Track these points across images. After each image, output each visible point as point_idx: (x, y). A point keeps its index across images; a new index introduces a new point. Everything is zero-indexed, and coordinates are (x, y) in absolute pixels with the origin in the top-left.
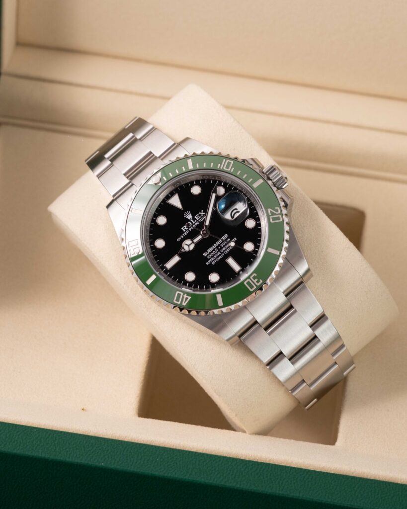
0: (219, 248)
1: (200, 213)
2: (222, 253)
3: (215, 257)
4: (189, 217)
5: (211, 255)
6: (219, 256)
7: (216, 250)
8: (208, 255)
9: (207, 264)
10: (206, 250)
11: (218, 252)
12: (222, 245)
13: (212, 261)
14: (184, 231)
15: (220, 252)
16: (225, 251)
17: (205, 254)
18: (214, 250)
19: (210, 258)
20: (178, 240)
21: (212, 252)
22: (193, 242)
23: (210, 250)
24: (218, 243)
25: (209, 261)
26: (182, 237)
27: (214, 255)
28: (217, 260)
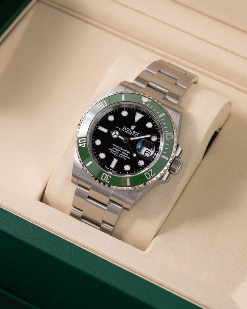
0: (121, 152)
1: (137, 133)
2: (118, 154)
3: (115, 151)
4: (133, 128)
5: (115, 149)
6: (116, 153)
7: (119, 151)
8: (114, 147)
9: (109, 149)
10: (116, 145)
11: (118, 152)
12: (123, 153)
13: (112, 151)
14: (123, 128)
15: (118, 153)
16: (120, 155)
17: (114, 145)
18: (119, 149)
19: (113, 149)
20: (117, 127)
21: (117, 148)
22: (118, 136)
23: (118, 147)
24: (123, 150)
25: (111, 149)
26: (120, 129)
27: (116, 151)
28: (113, 153)
